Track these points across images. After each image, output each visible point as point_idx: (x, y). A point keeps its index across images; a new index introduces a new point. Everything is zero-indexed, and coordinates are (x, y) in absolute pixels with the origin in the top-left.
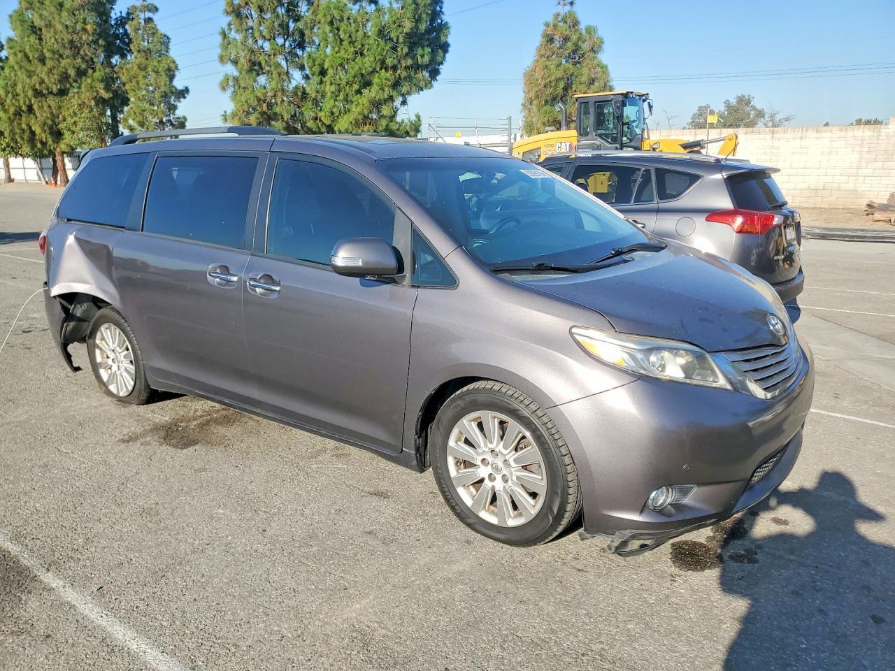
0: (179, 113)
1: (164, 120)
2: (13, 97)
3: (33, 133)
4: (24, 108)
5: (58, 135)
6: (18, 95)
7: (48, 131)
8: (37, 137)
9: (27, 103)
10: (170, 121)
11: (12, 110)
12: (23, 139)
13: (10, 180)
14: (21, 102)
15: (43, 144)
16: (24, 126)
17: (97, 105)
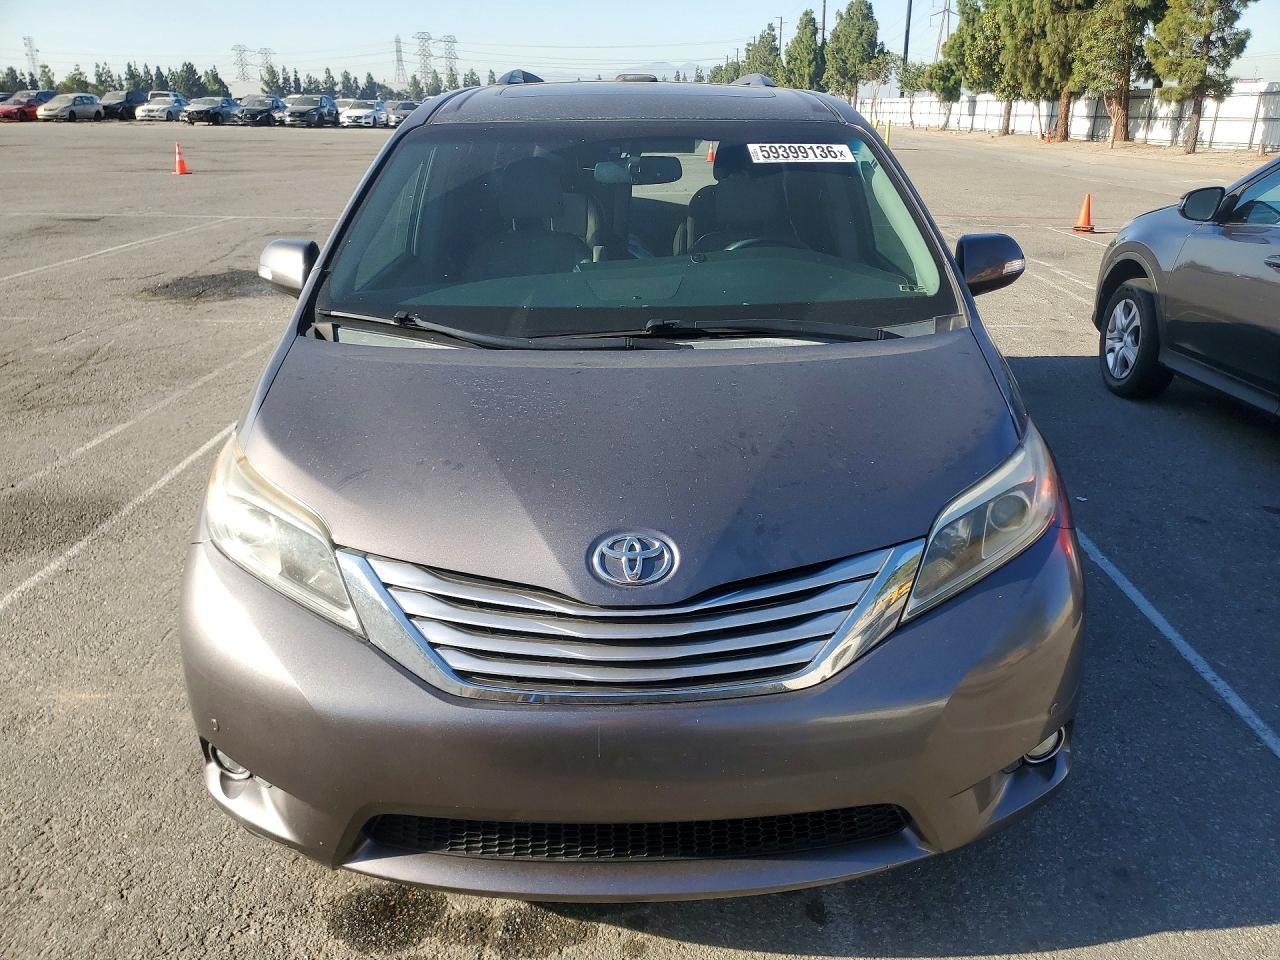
0: (1239, 26)
1: (1213, 38)
2: (1027, 14)
3: (1039, 67)
4: (1037, 31)
5: (1066, 68)
6: (1033, 11)
7: (1057, 63)
8: (1044, 72)
9: (1042, 22)
10: (1222, 39)
11: (1022, 33)
12: (1025, 74)
13: (1006, 131)
14: (1035, 22)
15: (1050, 81)
16: (1031, 57)
17: (1127, 18)
